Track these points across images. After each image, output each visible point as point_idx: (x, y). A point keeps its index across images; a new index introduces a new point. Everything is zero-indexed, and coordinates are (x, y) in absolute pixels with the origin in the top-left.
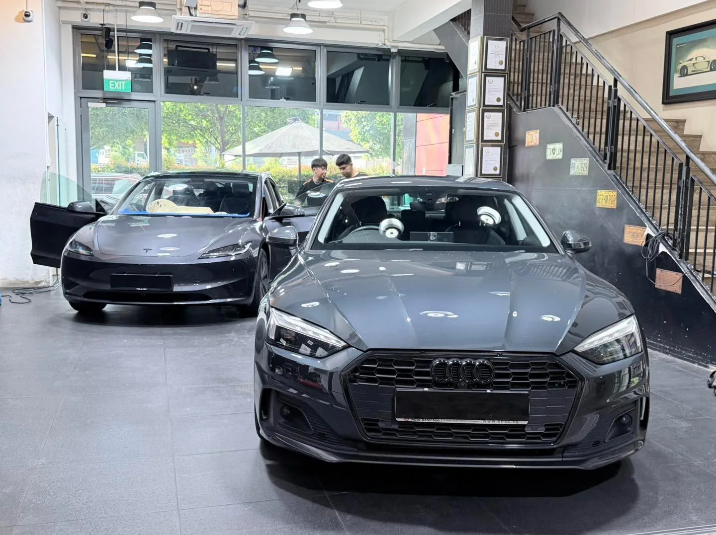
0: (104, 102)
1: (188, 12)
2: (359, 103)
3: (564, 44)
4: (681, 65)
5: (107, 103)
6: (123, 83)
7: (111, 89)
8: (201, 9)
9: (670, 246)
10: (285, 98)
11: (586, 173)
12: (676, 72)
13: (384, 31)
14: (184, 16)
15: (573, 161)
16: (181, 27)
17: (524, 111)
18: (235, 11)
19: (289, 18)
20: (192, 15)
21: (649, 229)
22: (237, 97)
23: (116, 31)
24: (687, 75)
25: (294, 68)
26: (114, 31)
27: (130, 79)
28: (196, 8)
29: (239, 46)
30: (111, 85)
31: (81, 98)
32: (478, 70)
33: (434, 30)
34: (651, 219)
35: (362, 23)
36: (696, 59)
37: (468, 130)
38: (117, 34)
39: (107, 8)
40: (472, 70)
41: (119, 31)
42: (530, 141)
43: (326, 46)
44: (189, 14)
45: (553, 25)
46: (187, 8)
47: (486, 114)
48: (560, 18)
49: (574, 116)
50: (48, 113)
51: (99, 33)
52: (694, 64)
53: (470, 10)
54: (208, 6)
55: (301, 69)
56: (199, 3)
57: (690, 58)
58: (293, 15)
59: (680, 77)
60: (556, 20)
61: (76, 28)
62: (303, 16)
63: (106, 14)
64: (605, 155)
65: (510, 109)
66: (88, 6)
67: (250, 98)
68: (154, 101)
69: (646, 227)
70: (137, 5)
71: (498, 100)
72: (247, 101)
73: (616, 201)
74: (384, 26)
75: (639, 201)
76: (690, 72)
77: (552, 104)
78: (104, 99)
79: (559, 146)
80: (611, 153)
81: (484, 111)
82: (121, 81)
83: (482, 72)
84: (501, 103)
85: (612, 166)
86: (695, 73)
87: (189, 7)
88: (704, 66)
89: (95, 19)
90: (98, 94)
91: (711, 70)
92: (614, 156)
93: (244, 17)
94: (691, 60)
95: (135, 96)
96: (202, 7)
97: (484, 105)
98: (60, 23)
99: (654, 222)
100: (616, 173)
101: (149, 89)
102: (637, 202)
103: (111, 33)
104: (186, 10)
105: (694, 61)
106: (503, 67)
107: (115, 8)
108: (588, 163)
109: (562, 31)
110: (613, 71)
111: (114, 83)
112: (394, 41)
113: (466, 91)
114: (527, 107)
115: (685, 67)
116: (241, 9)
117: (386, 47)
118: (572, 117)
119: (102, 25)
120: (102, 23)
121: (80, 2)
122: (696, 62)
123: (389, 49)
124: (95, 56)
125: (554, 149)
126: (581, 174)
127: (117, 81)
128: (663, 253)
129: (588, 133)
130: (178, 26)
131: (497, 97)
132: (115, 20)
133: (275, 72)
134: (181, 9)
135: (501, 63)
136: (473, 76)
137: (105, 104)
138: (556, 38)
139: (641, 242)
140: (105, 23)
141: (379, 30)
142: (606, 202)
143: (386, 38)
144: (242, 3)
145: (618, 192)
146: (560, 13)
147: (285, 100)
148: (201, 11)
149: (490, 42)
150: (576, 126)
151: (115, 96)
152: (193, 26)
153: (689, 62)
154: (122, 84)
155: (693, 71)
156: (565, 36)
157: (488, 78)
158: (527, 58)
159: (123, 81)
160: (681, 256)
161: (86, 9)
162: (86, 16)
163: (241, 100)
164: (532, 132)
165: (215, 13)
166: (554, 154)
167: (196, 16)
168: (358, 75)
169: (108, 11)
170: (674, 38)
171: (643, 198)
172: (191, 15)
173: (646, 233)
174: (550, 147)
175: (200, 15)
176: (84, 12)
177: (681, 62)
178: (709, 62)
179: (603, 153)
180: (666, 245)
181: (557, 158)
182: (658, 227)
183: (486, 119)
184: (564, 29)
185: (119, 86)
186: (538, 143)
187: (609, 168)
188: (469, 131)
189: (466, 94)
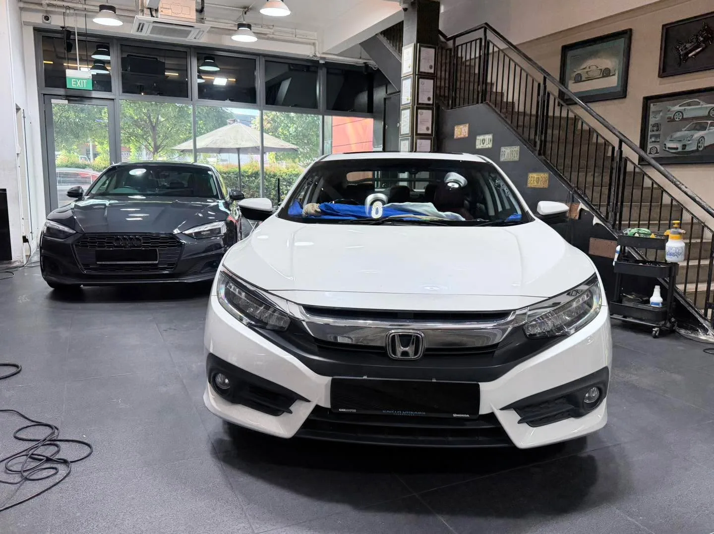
0: (66, 99)
1: (150, 13)
2: (293, 106)
3: (491, 51)
4: (576, 73)
5: (69, 100)
6: (85, 81)
7: (74, 86)
8: (162, 11)
9: (603, 218)
10: (230, 100)
11: (517, 158)
12: (570, 79)
13: (314, 44)
14: (146, 17)
15: (503, 149)
16: (142, 29)
17: (452, 108)
18: (193, 15)
19: (236, 28)
20: (154, 17)
21: (583, 205)
22: (187, 97)
23: (76, 34)
24: (581, 81)
25: (229, 79)
26: (75, 35)
27: (91, 78)
28: (157, 10)
29: (188, 54)
30: (73, 83)
31: (44, 94)
32: (412, 73)
33: (360, 44)
34: (583, 196)
35: (297, 36)
36: (589, 67)
37: (402, 125)
38: (78, 38)
39: (68, 11)
40: (405, 74)
41: (79, 34)
42: (459, 133)
43: (264, 55)
44: (150, 16)
45: (480, 34)
46: (149, 10)
47: (419, 111)
48: (487, 27)
49: (503, 111)
50: (16, 105)
51: (59, 35)
52: (587, 72)
53: (403, 21)
54: (168, 9)
55: (235, 80)
56: (160, 5)
57: (584, 67)
58: (240, 25)
59: (574, 83)
60: (483, 29)
61: (37, 30)
62: (249, 26)
63: (66, 18)
64: (535, 143)
65: (438, 108)
66: (49, 9)
67: (199, 98)
68: (113, 99)
69: (580, 202)
70: (98, 8)
71: (429, 99)
72: (197, 101)
73: (547, 181)
74: (315, 40)
75: (570, 181)
76: (583, 79)
77: (480, 102)
78: (67, 96)
79: (488, 137)
80: (541, 141)
81: (417, 109)
82: (83, 79)
83: (416, 75)
84: (431, 102)
85: (542, 152)
86: (589, 79)
87: (150, 9)
88: (597, 73)
89: (57, 22)
90: (61, 91)
91: (603, 77)
92: (544, 143)
93: (201, 20)
94: (584, 69)
95: (95, 94)
96: (163, 10)
97: (418, 103)
98: (23, 24)
99: (586, 199)
100: (546, 157)
101: (109, 89)
102: (569, 181)
103: (72, 37)
104: (147, 11)
105: (587, 70)
106: (432, 71)
107: (76, 12)
108: (518, 150)
109: (488, 38)
110: (543, 71)
111: (76, 81)
112: (324, 53)
113: (400, 91)
114: (454, 106)
115: (579, 75)
116: (198, 13)
117: (315, 59)
118: (501, 112)
119: (63, 27)
120: (63, 25)
121: (42, 4)
122: (590, 70)
123: (318, 61)
124: (52, 63)
125: (484, 140)
126: (511, 160)
127: (79, 79)
128: (597, 224)
129: (518, 126)
130: (138, 29)
131: (428, 97)
132: (76, 23)
133: (212, 82)
134: (142, 11)
135: (431, 67)
136: (407, 78)
137: (67, 101)
138: (483, 44)
139: (575, 215)
140: (66, 25)
141: (310, 44)
142: (538, 183)
143: (317, 50)
144: (200, 7)
145: (549, 174)
146: (486, 24)
147: (229, 102)
148: (161, 13)
149: (422, 49)
150: (505, 119)
151: (77, 93)
152: (153, 27)
153: (582, 71)
154: (83, 82)
155: (586, 78)
156: (492, 42)
157: (420, 80)
158: (454, 63)
159: (85, 80)
160: (614, 226)
161: (47, 11)
162: (47, 18)
163: (192, 100)
164: (461, 126)
165: (173, 15)
166: (483, 144)
167: (157, 17)
168: (285, 86)
169: (68, 15)
170: (569, 51)
171: (574, 178)
172: (152, 16)
173: (579, 208)
174: (480, 138)
175: (161, 17)
176: (45, 15)
177: (575, 70)
178: (601, 70)
179: (533, 142)
180: (600, 217)
181: (487, 147)
182: (590, 203)
183: (419, 115)
184: (490, 36)
185: (81, 84)
186: (467, 135)
187: (540, 154)
188: (404, 126)
189: (400, 94)
